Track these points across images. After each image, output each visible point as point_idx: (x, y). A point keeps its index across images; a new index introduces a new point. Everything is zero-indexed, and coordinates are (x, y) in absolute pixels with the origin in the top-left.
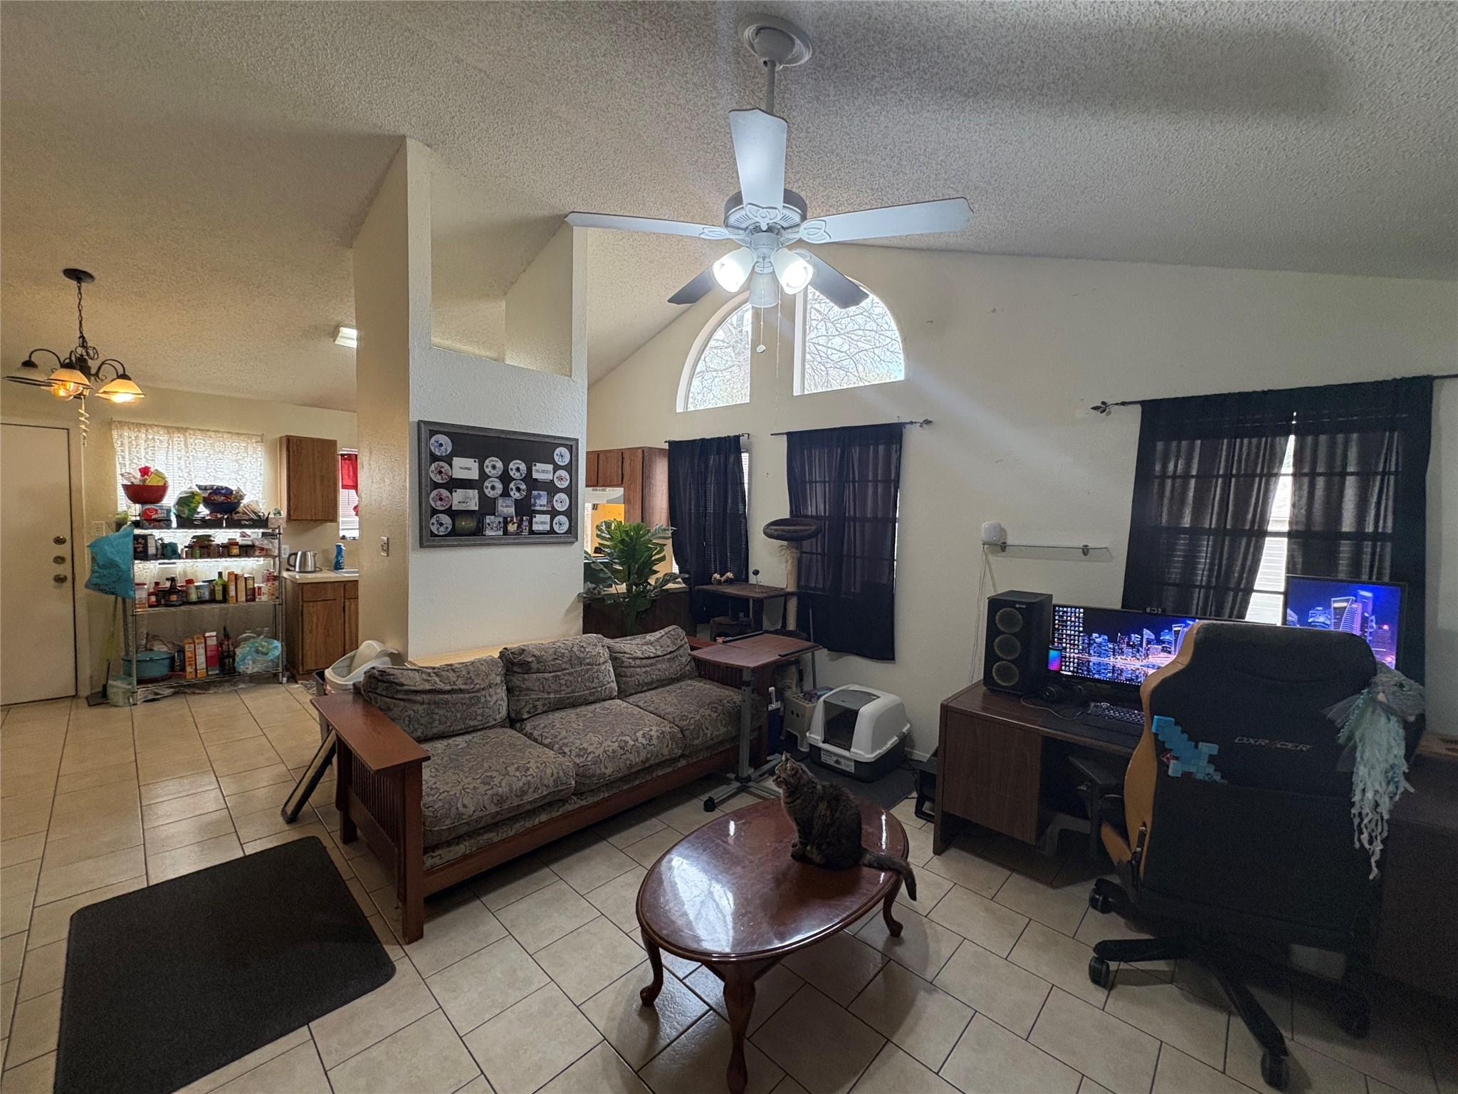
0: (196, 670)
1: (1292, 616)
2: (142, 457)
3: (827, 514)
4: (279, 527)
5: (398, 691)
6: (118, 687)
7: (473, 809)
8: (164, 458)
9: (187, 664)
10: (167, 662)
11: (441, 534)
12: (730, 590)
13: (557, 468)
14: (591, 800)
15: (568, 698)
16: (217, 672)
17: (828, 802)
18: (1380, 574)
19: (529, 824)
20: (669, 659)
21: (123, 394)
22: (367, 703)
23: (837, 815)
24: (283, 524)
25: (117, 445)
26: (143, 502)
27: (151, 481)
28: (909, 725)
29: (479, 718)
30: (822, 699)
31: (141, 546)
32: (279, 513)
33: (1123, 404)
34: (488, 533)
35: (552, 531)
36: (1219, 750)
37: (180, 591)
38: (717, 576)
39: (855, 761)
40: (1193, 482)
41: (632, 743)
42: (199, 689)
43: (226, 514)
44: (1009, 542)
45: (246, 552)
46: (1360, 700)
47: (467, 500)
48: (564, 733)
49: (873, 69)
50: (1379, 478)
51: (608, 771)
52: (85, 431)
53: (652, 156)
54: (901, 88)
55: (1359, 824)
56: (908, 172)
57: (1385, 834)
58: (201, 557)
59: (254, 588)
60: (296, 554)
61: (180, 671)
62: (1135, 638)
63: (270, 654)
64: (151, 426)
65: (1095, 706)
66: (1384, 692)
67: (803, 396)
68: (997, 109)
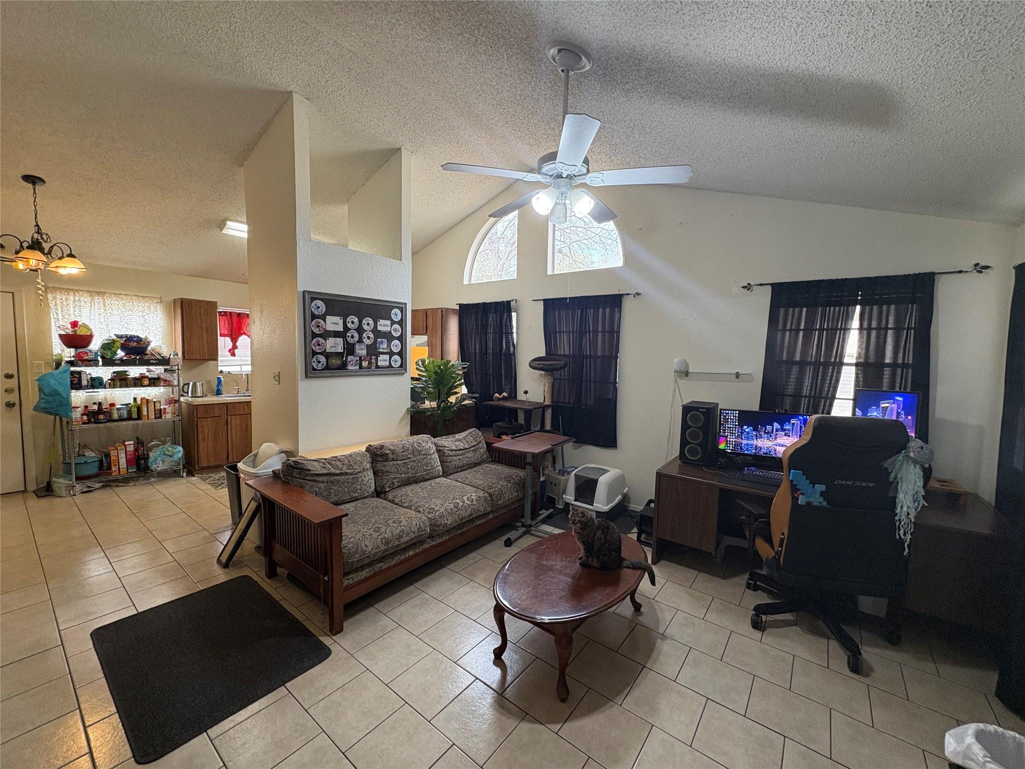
0: (119, 469)
1: (859, 413)
2: (72, 314)
3: (571, 353)
4: (178, 364)
5: (307, 475)
6: (60, 483)
7: (371, 548)
8: (88, 314)
9: (112, 464)
10: (97, 464)
11: (319, 368)
12: (508, 404)
13: (393, 323)
14: (438, 541)
15: (413, 477)
16: (135, 470)
17: (602, 530)
18: (905, 388)
19: (402, 557)
20: (473, 451)
21: (70, 268)
22: (286, 483)
23: (608, 538)
24: (181, 362)
25: (52, 305)
26: (76, 347)
27: (81, 332)
28: (627, 489)
29: (359, 491)
30: (573, 473)
31: (76, 379)
32: (177, 355)
33: (761, 285)
34: (350, 367)
35: (390, 366)
36: (826, 488)
37: (106, 412)
38: (497, 395)
39: (596, 511)
40: (801, 333)
41: (461, 504)
42: (122, 483)
43: (138, 355)
44: (690, 371)
45: (154, 383)
46: (901, 457)
47: (334, 345)
48: (415, 500)
49: (629, 78)
50: (905, 331)
51: (449, 522)
52: (42, 295)
53: (461, 113)
54: (643, 90)
55: (899, 525)
56: (636, 136)
57: (912, 530)
58: (121, 387)
59: (161, 409)
60: (188, 384)
61: (107, 470)
62: (769, 428)
63: (175, 456)
64: (78, 291)
65: (748, 470)
66: (913, 452)
67: (553, 276)
68: (701, 107)
